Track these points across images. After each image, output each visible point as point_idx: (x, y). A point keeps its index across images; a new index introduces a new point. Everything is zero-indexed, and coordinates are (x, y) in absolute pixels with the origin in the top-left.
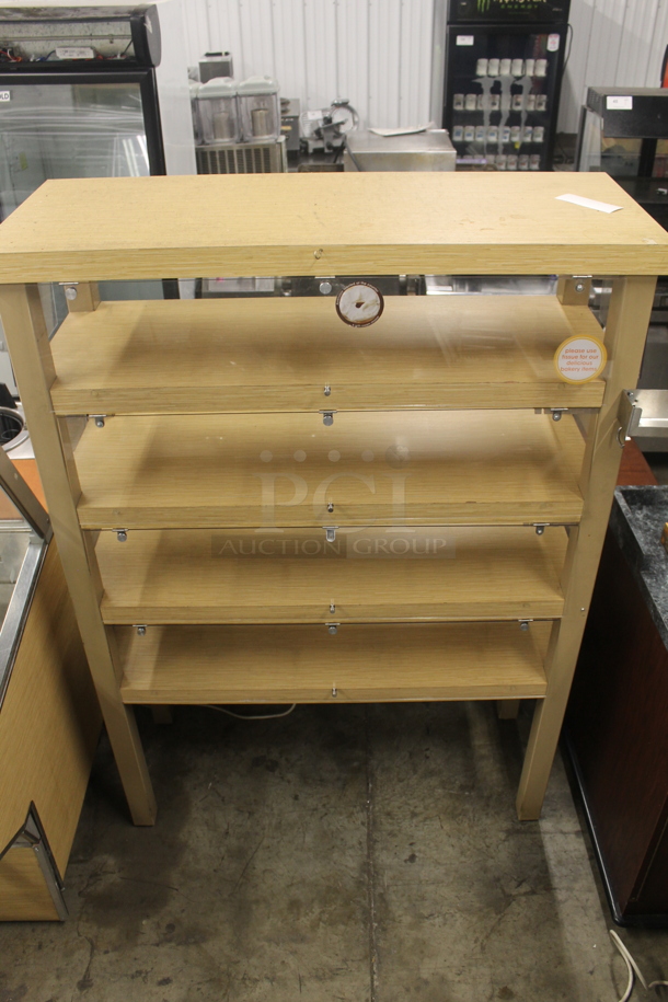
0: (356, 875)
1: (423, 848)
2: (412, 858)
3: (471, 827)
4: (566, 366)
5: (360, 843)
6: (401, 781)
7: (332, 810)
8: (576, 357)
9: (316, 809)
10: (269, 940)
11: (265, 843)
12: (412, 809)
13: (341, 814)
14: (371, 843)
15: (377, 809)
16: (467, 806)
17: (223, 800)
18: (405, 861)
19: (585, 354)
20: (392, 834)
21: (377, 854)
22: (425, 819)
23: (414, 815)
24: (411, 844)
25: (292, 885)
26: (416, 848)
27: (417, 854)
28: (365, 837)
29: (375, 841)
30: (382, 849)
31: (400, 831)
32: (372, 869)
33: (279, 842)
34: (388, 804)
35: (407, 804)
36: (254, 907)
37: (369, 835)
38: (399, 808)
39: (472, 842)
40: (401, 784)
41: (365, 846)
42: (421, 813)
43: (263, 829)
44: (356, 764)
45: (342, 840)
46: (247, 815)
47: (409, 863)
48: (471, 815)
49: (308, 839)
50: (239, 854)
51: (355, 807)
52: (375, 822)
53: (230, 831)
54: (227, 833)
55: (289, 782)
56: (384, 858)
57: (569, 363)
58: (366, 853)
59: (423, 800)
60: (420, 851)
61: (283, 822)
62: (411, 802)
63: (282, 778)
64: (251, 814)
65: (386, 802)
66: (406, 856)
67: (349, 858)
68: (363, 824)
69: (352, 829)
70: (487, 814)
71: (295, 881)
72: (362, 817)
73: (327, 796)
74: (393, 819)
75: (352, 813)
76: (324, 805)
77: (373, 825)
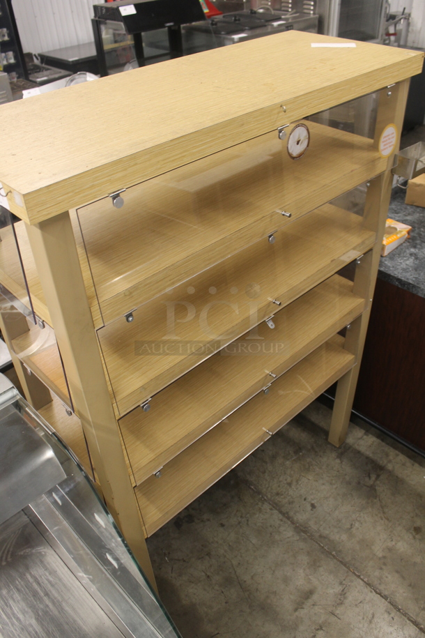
0: (298, 538)
1: (312, 497)
2: (313, 506)
3: (321, 468)
4: (384, 148)
5: (281, 520)
6: (264, 472)
7: (248, 515)
8: (387, 140)
9: (239, 523)
10: (296, 610)
11: (235, 563)
12: (285, 482)
13: (255, 514)
14: (286, 515)
15: (269, 496)
16: (308, 460)
17: (184, 561)
18: (312, 510)
20: (291, 503)
21: (295, 519)
22: (297, 481)
23: (290, 484)
24: (305, 499)
25: (274, 571)
26: (309, 499)
27: (313, 502)
28: (280, 515)
29: (287, 513)
30: (295, 514)
31: (292, 497)
32: (302, 528)
33: (241, 556)
34: (272, 489)
35: (280, 482)
36: (269, 601)
37: (281, 512)
38: (279, 486)
39: (329, 475)
40: (266, 474)
41: (285, 519)
42: (292, 481)
43: (225, 556)
44: (232, 482)
45: (271, 526)
46: (207, 557)
47: (314, 510)
48: (314, 463)
49: (254, 541)
50: (229, 581)
51: (257, 504)
52: (276, 504)
53: (208, 574)
54: (208, 577)
55: (209, 520)
56: (301, 517)
57: (385, 145)
58: (289, 523)
59: (285, 473)
60: (312, 500)
61: (231, 544)
62: (281, 479)
63: (202, 521)
64: (209, 554)
65: (269, 489)
66: (309, 508)
67: (284, 533)
68: (271, 509)
69: (266, 516)
70: (321, 456)
71: (273, 568)
72: (266, 506)
73: (237, 511)
74: (282, 495)
75: (260, 509)
76: (241, 517)
77: (276, 506)
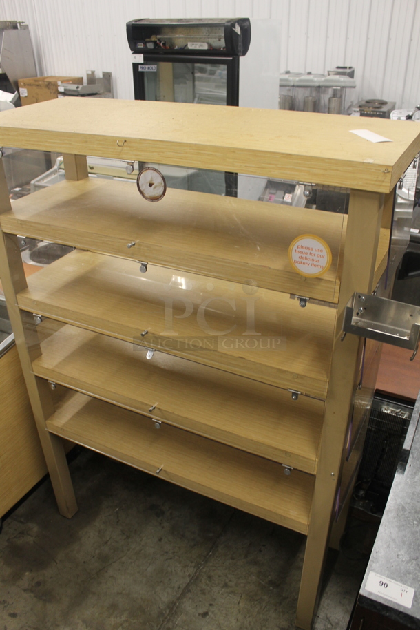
0: (162, 606)
1: (216, 611)
2: (205, 614)
3: (259, 613)
4: (298, 260)
5: (179, 588)
6: (232, 559)
7: (176, 557)
8: (306, 253)
9: (167, 552)
10: (84, 621)
11: (123, 559)
12: (227, 581)
13: (180, 563)
14: (187, 589)
15: (204, 570)
16: (266, 597)
17: (118, 522)
18: (199, 614)
19: (313, 252)
20: (203, 591)
21: (184, 600)
22: (232, 592)
23: (226, 585)
24: (211, 605)
25: (121, 593)
26: (212, 609)
27: (210, 613)
28: (184, 585)
29: (189, 591)
30: (190, 598)
31: (209, 592)
32: (175, 608)
33: (131, 563)
34: (214, 570)
35: (226, 576)
36: (90, 596)
37: (188, 585)
38: (219, 576)
39: (252, 624)
40: (231, 561)
41: (181, 591)
42: (231, 587)
43: (129, 550)
44: (211, 535)
45: (170, 580)
46: (125, 537)
47: (200, 617)
48: (264, 604)
49: (150, 569)
50: (105, 560)
51: (192, 562)
52: (197, 579)
53: (109, 543)
54: (106, 543)
55: (163, 528)
56: (187, 605)
57: (301, 257)
58: (178, 596)
59: (238, 578)
60: (213, 612)
61: (142, 551)
62: (229, 576)
63: (161, 524)
64: (128, 537)
65: (214, 568)
66: (201, 611)
67: (165, 594)
68: (189, 576)
69: (180, 574)
70: (276, 610)
71: (124, 592)
72: (191, 571)
73: (179, 548)
74: (210, 581)
75: (187, 566)
76: (174, 552)
77: (195, 579)
